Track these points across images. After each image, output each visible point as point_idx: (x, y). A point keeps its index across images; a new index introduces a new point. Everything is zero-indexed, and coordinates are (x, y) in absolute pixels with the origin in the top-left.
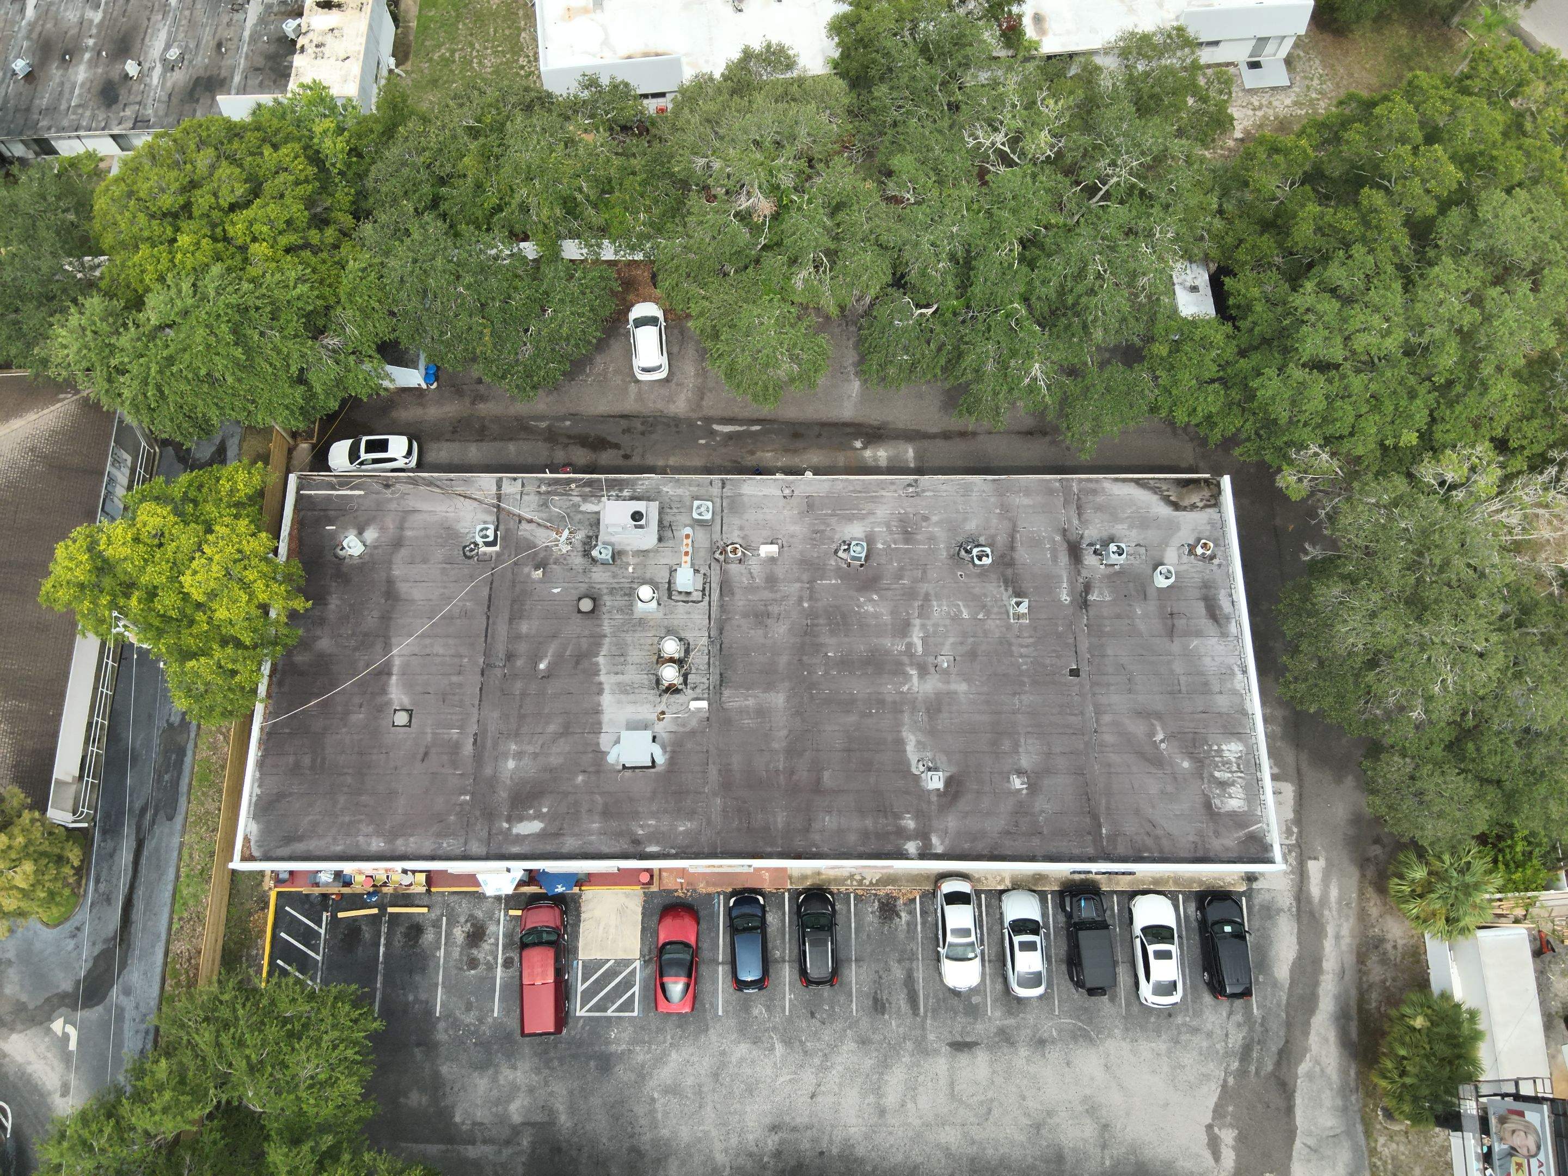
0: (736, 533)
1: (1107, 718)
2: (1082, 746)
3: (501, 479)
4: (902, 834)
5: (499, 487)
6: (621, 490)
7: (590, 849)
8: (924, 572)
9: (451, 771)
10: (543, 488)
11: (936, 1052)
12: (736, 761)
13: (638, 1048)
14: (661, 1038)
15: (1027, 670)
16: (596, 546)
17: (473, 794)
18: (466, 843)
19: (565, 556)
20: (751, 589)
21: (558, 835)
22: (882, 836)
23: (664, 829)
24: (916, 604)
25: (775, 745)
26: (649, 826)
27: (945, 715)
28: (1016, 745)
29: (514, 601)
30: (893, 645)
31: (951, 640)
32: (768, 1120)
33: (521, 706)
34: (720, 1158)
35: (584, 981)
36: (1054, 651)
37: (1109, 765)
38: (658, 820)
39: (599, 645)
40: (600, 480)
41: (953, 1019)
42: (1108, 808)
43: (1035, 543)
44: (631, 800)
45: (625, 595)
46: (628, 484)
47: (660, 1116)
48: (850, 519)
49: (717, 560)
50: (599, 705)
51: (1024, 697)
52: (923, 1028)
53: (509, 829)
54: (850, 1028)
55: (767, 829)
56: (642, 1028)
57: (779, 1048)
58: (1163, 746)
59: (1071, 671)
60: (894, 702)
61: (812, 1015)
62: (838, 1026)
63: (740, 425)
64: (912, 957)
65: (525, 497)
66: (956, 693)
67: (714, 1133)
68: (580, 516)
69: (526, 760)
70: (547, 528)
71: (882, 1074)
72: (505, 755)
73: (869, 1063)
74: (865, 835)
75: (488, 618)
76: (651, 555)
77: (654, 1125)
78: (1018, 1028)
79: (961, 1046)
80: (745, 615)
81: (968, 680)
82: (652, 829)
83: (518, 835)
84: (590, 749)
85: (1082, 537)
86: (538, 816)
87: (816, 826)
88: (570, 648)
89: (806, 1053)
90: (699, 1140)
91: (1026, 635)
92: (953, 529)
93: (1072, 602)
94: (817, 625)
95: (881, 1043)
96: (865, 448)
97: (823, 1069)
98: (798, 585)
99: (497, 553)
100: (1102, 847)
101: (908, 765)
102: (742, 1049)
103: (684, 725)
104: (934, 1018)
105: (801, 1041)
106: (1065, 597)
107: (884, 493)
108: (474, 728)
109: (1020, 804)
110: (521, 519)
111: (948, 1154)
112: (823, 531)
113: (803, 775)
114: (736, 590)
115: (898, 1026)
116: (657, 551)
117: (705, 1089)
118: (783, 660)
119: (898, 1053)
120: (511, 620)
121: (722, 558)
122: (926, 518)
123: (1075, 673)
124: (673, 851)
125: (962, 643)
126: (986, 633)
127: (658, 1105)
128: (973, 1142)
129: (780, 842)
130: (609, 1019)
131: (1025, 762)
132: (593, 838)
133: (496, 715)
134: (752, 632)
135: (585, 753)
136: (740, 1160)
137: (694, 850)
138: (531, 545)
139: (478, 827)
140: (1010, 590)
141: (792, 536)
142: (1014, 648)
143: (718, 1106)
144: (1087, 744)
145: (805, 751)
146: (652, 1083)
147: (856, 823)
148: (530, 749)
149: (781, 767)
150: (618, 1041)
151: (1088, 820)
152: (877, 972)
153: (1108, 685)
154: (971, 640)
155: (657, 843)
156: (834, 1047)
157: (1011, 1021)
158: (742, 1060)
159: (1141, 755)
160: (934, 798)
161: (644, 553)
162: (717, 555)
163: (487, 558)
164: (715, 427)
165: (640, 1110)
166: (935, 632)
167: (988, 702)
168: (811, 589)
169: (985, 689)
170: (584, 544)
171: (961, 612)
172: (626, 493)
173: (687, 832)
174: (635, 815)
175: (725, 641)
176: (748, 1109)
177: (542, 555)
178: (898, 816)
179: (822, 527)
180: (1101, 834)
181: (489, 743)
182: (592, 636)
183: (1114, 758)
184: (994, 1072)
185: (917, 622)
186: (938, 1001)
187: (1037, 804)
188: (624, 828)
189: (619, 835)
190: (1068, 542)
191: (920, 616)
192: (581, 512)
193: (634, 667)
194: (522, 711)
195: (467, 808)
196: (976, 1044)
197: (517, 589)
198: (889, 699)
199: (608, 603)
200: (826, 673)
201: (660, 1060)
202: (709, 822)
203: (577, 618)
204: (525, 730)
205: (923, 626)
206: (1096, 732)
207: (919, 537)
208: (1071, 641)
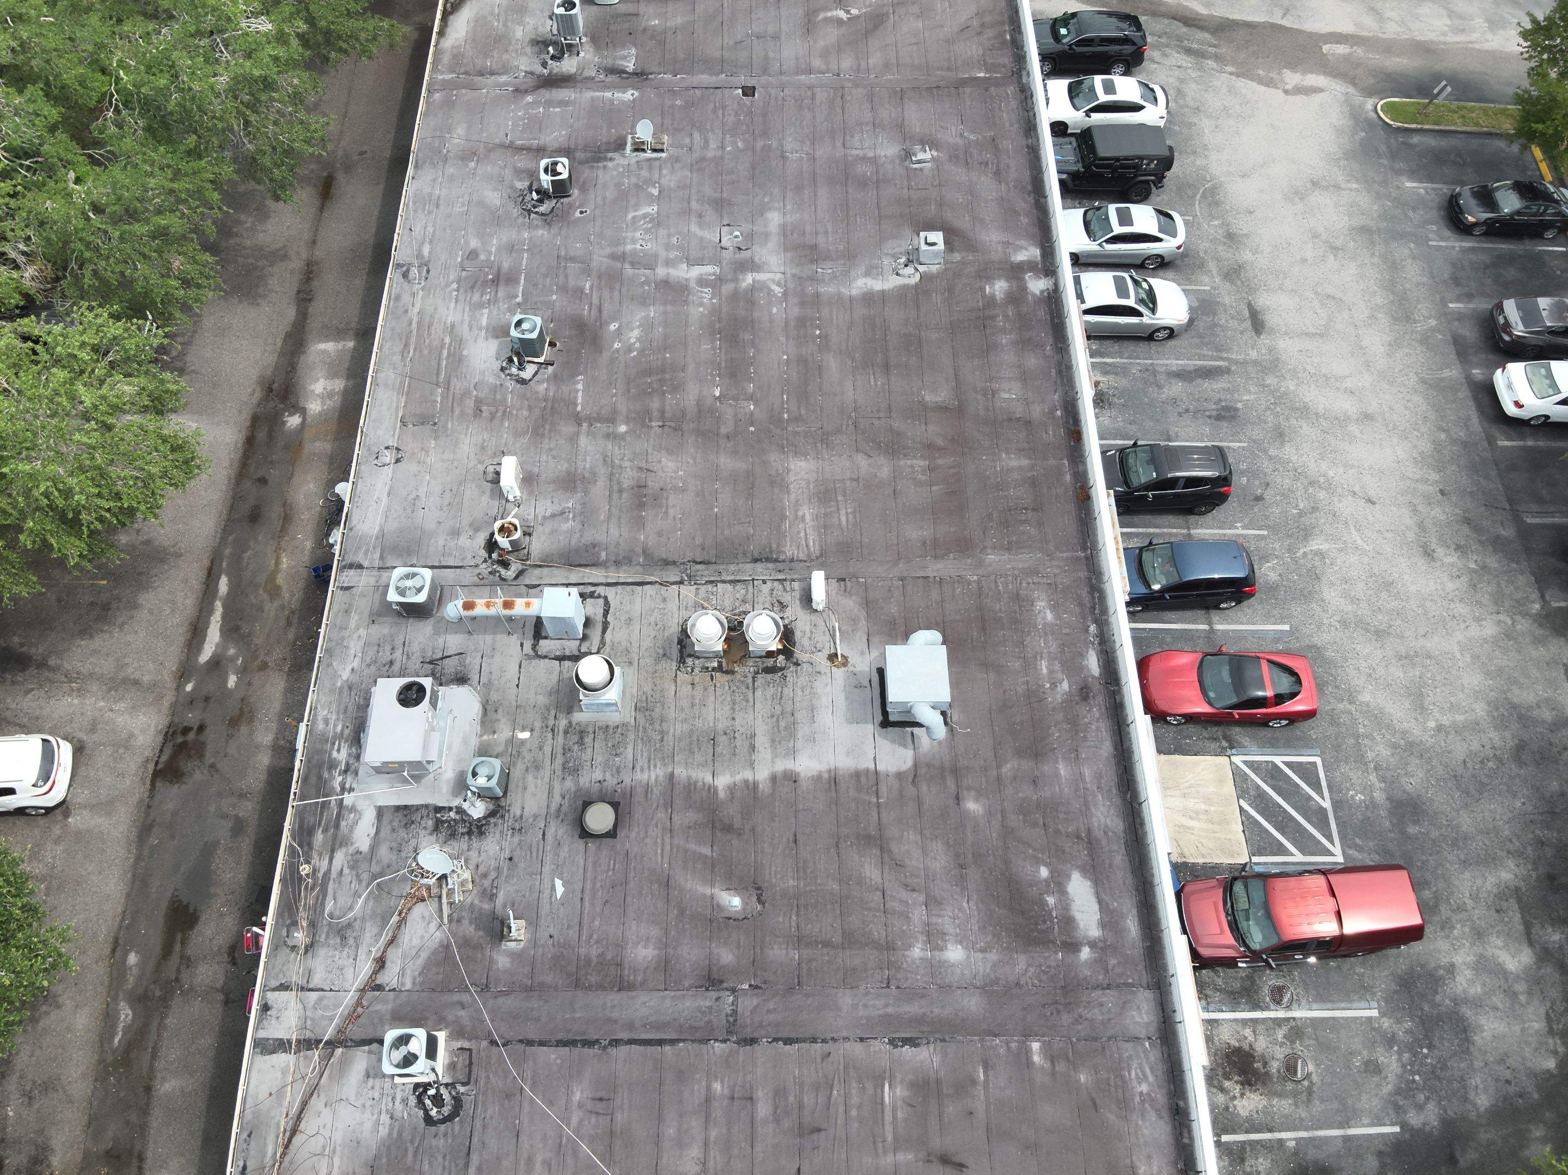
0: (464, 541)
1: (817, 63)
2: (860, 90)
3: (257, 1043)
4: (1017, 296)
5: (281, 1046)
6: (333, 765)
7: (1110, 775)
8: (572, 259)
9: (980, 1092)
10: (300, 937)
11: (1271, 350)
12: (915, 533)
13: (1370, 755)
14: (1344, 718)
15: (744, 141)
16: (460, 811)
17: (1027, 1034)
18: (1136, 1039)
19: (479, 875)
20: (586, 515)
21: (1091, 843)
22: (1023, 322)
23: (1054, 647)
24: (629, 271)
25: (885, 472)
26: (1051, 672)
27: (821, 240)
28: (864, 159)
29: (578, 984)
30: (701, 304)
31: (694, 228)
32: (1421, 562)
33: (827, 944)
34: (1489, 629)
35: (1285, 852)
36: (715, 111)
37: (887, 66)
38: (1037, 656)
39: (690, 787)
40: (301, 814)
41: (1224, 329)
42: (949, 69)
43: (536, 124)
44: (1005, 706)
45: (581, 742)
46: (321, 752)
47: (1460, 718)
48: (457, 359)
49: (520, 574)
50: (818, 778)
51: (788, 147)
52: (1245, 363)
53: (1093, 945)
54: (1265, 451)
55: (1033, 483)
56: (1337, 748)
57: (1317, 544)
58: (854, 12)
59: (745, 94)
60: (802, 304)
61: (1259, 499)
62: (1267, 466)
63: (211, 611)
64: (1151, 371)
65: (316, 981)
66: (783, 227)
67: (1459, 636)
68: (383, 851)
69: (946, 922)
70: (402, 922)
71: (1317, 414)
72: (935, 967)
73: (1306, 429)
74: (1024, 344)
75: (615, 1043)
76: (494, 696)
77: (1474, 726)
78: (1219, 260)
79: (1257, 323)
80: (640, 523)
81: (762, 210)
82: (1057, 666)
83: (1103, 925)
84: (911, 791)
85: (532, 73)
86: (1058, 884)
87: (1019, 410)
88: (692, 846)
89: (1315, 509)
90: (1476, 657)
91: (687, 141)
92: (496, 219)
93: (636, 89)
94: (662, 412)
95: (1277, 415)
96: (303, 411)
97: (1329, 487)
98: (583, 440)
99: (450, 1038)
100: (1003, 78)
101: (905, 287)
102: (1332, 595)
103: (854, 621)
104: (1229, 350)
105: (1301, 515)
106: (629, 95)
107: (416, 310)
108: (880, 1047)
109: (953, 158)
110: (373, 986)
111: (1395, 345)
112: (478, 401)
113: (934, 431)
114: (588, 537)
115: (1250, 393)
116: (488, 685)
117: (1403, 650)
118: (726, 462)
119: (1285, 394)
120: (624, 986)
121: (515, 567)
122: (472, 255)
123: (749, 91)
124: (1093, 628)
125: (700, 216)
126: (682, 186)
127: (1445, 721)
128: (1372, 317)
129: (1052, 462)
130: (1336, 805)
131: (888, 150)
132: (1087, 772)
133: (846, 1000)
134: (671, 512)
135: (919, 801)
136: (1485, 602)
137: (1084, 593)
138: (442, 956)
139: (1096, 1014)
140: (610, 155)
141: (483, 448)
142: (710, 154)
143: (1422, 631)
144: (857, 86)
145: (891, 429)
146: (1417, 732)
147: (1008, 357)
148: (919, 914)
149: (922, 463)
150: (1367, 789)
151: (968, 90)
152: (1180, 415)
153: (766, 58)
154: (694, 205)
155: (1082, 655)
156: (1298, 473)
157: (1212, 266)
158: (1346, 595)
159: (867, 34)
160: (957, 257)
161: (489, 713)
162: (510, 574)
163: (462, 1060)
164: (206, 655)
165: (1460, 750)
166: (680, 248)
167: (799, 189)
168: (591, 420)
169: (776, 191)
170: (453, 835)
171: (645, 216)
172: (342, 755)
173: (1054, 608)
174: (1034, 697)
175: (689, 556)
176: (1413, 589)
177: (468, 929)
178: (991, 302)
179: (470, 403)
180: (985, 78)
181: (912, 1008)
182: (669, 804)
183: (875, 59)
184: (1280, 288)
185: (661, 272)
186: (1206, 344)
187: (951, 140)
188: (1060, 717)
189: (1074, 723)
190: (537, 88)
191: (652, 268)
192: (373, 848)
193: (739, 717)
194: (837, 939)
195: (1058, 1044)
196: (1250, 305)
197: (549, 978)
198: (796, 311)
199: (598, 775)
200: (751, 398)
201: (1378, 718)
202: (1034, 572)
203: (630, 838)
204: (877, 932)
205: (668, 263)
206: (838, 75)
207: (506, 265)
208: (698, 92)
